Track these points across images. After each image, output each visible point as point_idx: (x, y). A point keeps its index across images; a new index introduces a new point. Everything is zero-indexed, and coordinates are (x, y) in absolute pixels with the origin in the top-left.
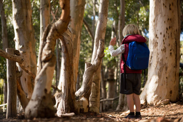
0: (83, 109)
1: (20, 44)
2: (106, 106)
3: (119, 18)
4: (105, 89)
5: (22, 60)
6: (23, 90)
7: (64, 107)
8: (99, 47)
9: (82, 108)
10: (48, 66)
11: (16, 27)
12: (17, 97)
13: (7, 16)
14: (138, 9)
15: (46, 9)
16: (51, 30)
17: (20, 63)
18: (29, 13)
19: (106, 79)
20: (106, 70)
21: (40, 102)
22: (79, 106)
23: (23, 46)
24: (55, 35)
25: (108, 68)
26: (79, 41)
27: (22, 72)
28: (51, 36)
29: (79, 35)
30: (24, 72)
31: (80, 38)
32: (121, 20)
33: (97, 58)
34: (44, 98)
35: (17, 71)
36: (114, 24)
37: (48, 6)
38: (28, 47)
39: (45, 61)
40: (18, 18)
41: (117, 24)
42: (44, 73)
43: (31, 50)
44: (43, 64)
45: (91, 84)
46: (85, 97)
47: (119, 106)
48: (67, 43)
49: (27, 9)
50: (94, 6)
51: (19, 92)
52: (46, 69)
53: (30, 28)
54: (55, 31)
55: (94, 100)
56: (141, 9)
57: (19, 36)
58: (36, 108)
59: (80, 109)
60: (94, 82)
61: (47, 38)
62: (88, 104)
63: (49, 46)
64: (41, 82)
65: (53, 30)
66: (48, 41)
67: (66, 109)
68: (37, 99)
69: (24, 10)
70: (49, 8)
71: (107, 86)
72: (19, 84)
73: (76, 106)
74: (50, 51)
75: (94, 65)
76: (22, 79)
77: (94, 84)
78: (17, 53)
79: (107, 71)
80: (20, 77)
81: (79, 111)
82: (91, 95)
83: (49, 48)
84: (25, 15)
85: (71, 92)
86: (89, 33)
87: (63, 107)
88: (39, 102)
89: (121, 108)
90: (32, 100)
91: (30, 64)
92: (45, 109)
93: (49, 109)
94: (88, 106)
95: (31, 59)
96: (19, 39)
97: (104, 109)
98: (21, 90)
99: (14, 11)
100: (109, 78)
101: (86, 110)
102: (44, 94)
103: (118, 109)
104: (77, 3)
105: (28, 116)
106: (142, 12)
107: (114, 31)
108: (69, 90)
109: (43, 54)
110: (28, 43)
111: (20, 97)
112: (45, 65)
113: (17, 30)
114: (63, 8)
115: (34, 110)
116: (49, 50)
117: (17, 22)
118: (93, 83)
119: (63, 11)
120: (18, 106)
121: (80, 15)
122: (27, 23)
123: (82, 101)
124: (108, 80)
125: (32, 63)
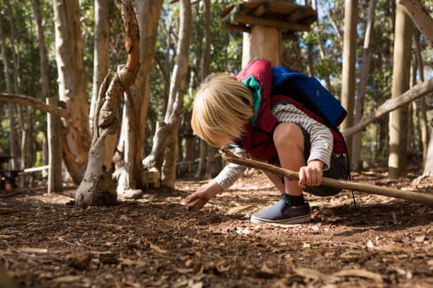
0: (153, 183)
1: (66, 88)
2: (182, 170)
3: (203, 55)
4: (180, 147)
5: (70, 114)
6: (70, 152)
7: (128, 181)
8: (177, 99)
9: (151, 181)
10: (108, 133)
11: (60, 64)
12: (63, 164)
13: (49, 46)
14: (227, 43)
15: (102, 39)
16: (112, 83)
17: (67, 118)
18: (80, 45)
19: (182, 135)
20: (182, 122)
21: (96, 183)
22: (149, 179)
23: (70, 91)
24: (117, 89)
25: (185, 120)
26: (147, 87)
27: (69, 128)
28: (111, 91)
29: (148, 77)
30: (72, 130)
31: (150, 81)
32: (205, 59)
33: (173, 114)
34: (102, 178)
35: (63, 127)
36: (195, 62)
37: (105, 36)
38: (77, 92)
39: (103, 127)
40: (64, 51)
41: (198, 62)
42: (102, 143)
43: (81, 96)
44: (100, 129)
45: (164, 150)
46: (155, 166)
47: (199, 172)
48: (133, 94)
49: (76, 39)
50: (168, 35)
51: (64, 155)
52: (104, 137)
53: (81, 66)
54: (118, 84)
55: (167, 170)
56: (230, 43)
57: (65, 76)
58: (91, 193)
59: (150, 184)
60: (168, 146)
61: (107, 94)
62: (159, 176)
63: (108, 105)
64: (98, 156)
65: (115, 82)
66: (107, 97)
67: (130, 184)
68: (92, 179)
69: (73, 42)
70: (107, 39)
71: (184, 142)
72: (64, 145)
73: (144, 179)
74: (110, 113)
75: (169, 124)
76: (69, 137)
77: (169, 149)
78: (62, 104)
79: (184, 124)
80: (66, 135)
81: (148, 185)
82: (164, 164)
83: (110, 108)
84: (73, 48)
85: (138, 161)
86: (161, 72)
87: (126, 181)
88: (94, 183)
89: (201, 175)
90: (85, 180)
91: (79, 116)
92: (104, 193)
93: (108, 193)
94: (160, 180)
95: (81, 109)
96: (66, 82)
97: (179, 173)
98: (68, 153)
99: (59, 42)
100: (185, 133)
101: (157, 185)
102: (101, 173)
103: (197, 175)
104: (145, 33)
105: (79, 203)
106: (232, 47)
107: (194, 71)
108: (135, 158)
109: (101, 116)
110: (78, 86)
111: (66, 163)
112: (103, 133)
113: (62, 68)
114: (130, 52)
115: (88, 196)
116: (109, 111)
117: (62, 57)
118: (167, 148)
119: (129, 56)
120: (64, 171)
121: (150, 51)
122: (76, 59)
123: (152, 173)
124: (185, 136)
125: (82, 114)
